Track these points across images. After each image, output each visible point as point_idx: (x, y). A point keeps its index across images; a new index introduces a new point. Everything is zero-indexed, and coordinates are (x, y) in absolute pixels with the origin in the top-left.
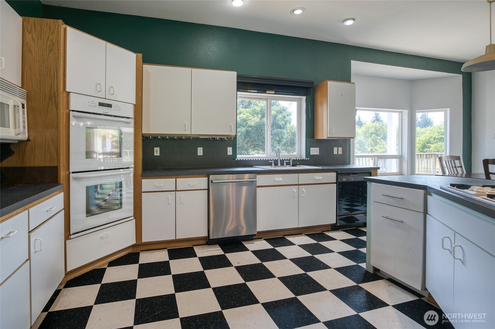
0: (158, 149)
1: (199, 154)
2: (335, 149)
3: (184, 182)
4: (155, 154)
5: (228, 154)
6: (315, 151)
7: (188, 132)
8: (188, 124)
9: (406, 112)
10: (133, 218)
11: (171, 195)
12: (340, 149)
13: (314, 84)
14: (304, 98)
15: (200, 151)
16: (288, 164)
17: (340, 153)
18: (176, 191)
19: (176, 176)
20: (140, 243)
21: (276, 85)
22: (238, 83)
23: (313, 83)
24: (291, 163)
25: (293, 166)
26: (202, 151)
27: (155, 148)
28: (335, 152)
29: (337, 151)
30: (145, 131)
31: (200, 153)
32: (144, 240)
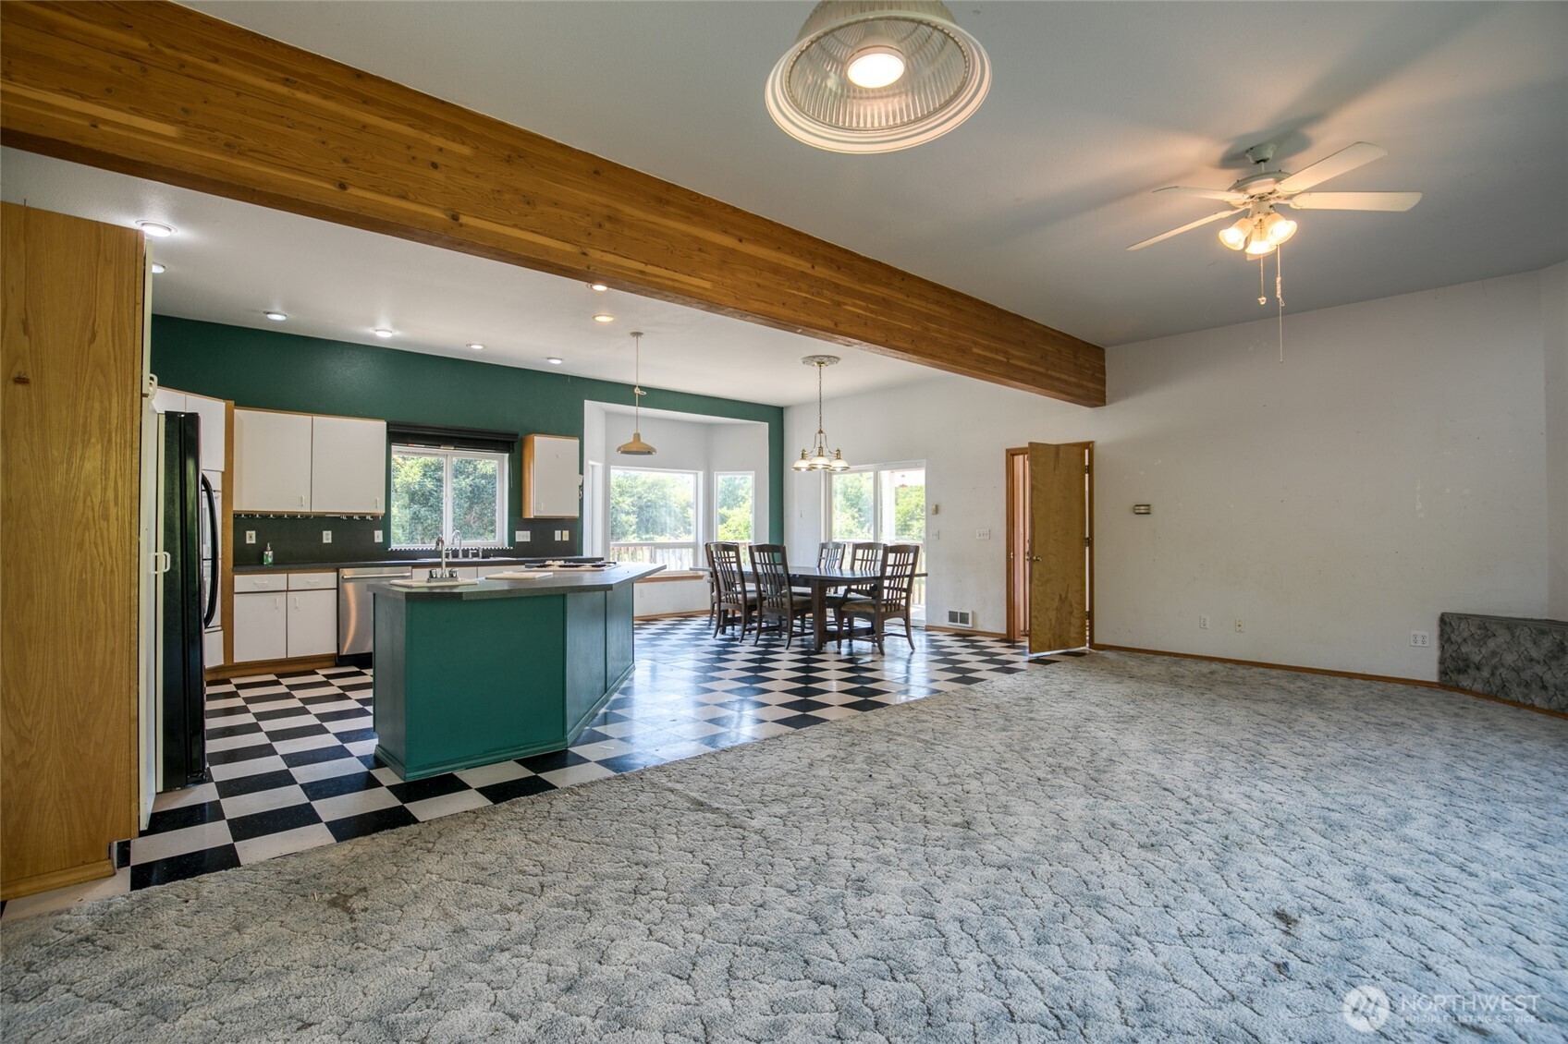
0: (254, 533)
1: (325, 541)
2: (557, 533)
3: (299, 579)
4: (248, 542)
5: (376, 541)
6: (523, 536)
7: (306, 509)
8: (306, 497)
9: (701, 474)
10: (220, 628)
11: (281, 598)
12: (566, 533)
13: (520, 436)
14: (507, 455)
15: (327, 537)
16: (475, 555)
17: (566, 538)
18: (288, 591)
19: (288, 571)
20: (231, 664)
21: (456, 438)
22: (389, 433)
23: (517, 435)
24: (481, 554)
25: (483, 558)
26: (330, 537)
27: (248, 533)
28: (558, 538)
29: (561, 536)
30: (236, 507)
31: (328, 539)
32: (237, 660)
